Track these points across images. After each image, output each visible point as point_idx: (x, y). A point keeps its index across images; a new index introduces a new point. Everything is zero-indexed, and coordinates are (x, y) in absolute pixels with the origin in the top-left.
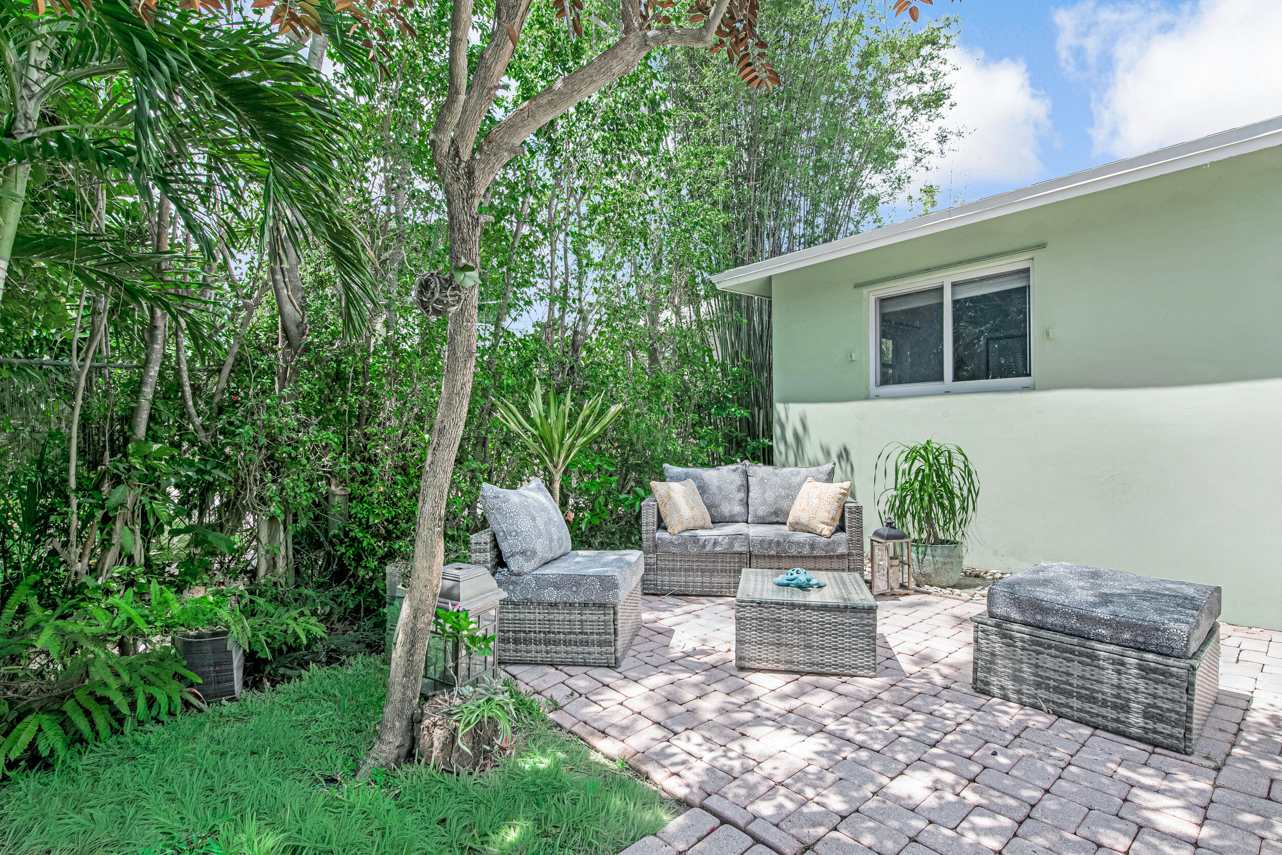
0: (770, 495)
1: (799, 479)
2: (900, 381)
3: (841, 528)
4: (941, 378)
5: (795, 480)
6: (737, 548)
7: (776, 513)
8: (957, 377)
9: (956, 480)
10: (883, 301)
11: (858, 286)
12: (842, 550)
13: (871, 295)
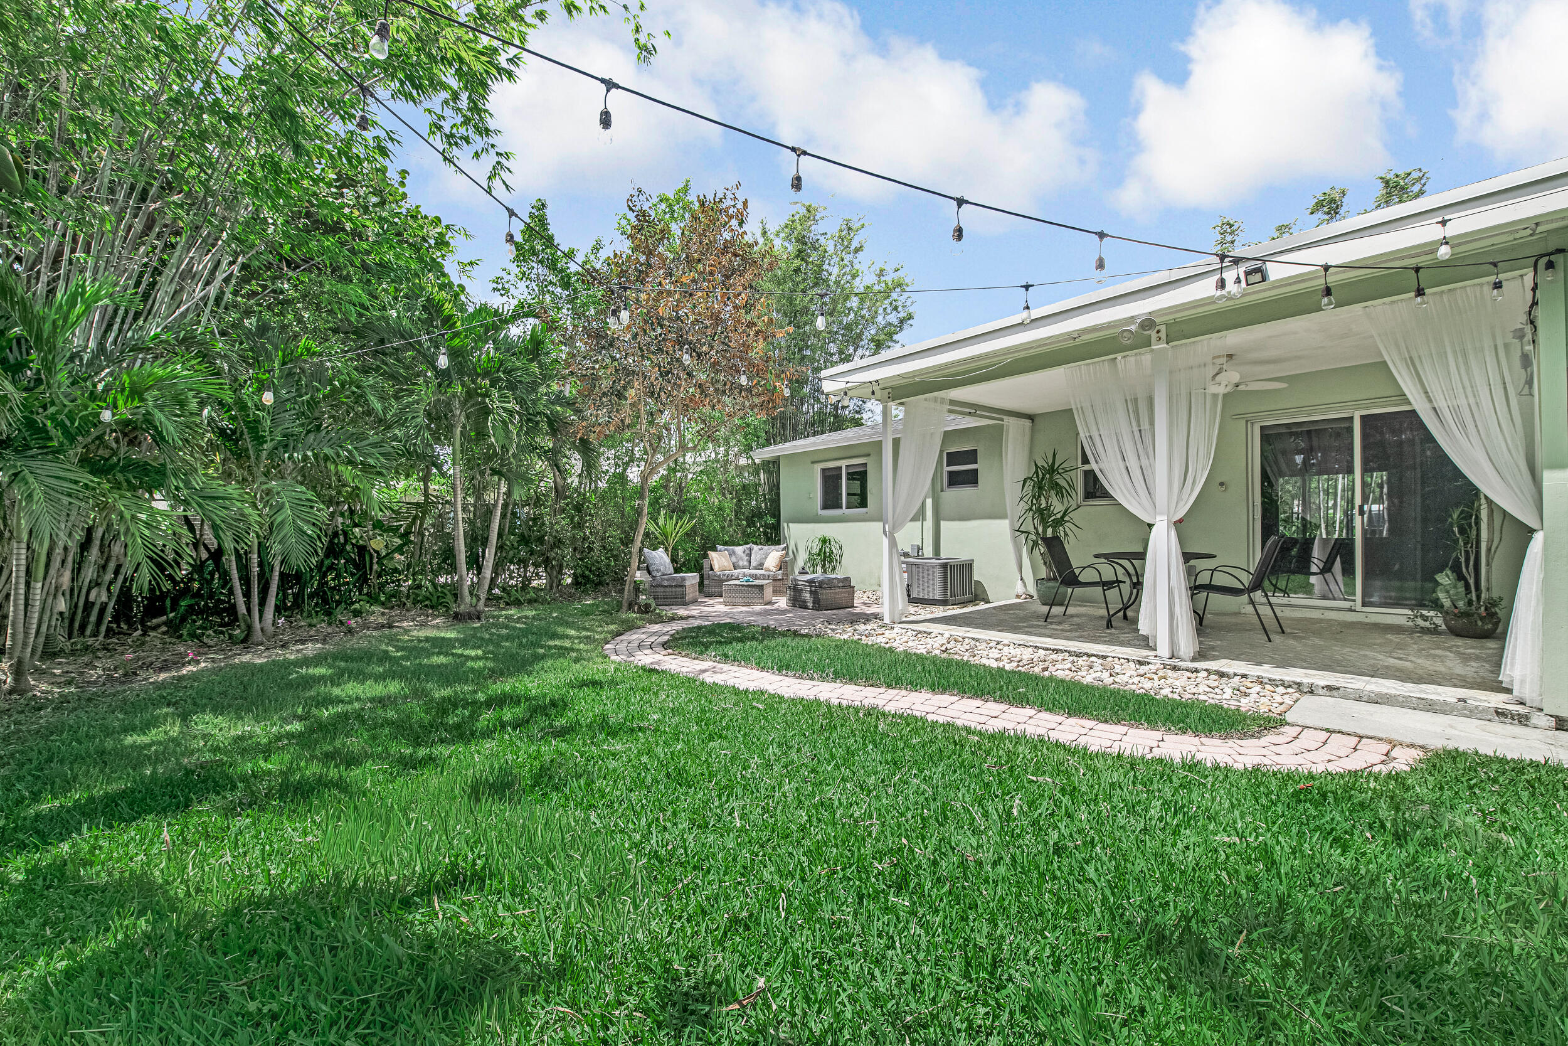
0: (758, 558)
2: (830, 507)
3: (780, 569)
4: (842, 507)
5: (769, 551)
7: (760, 565)
8: (847, 508)
10: (824, 470)
11: (812, 461)
13: (818, 468)
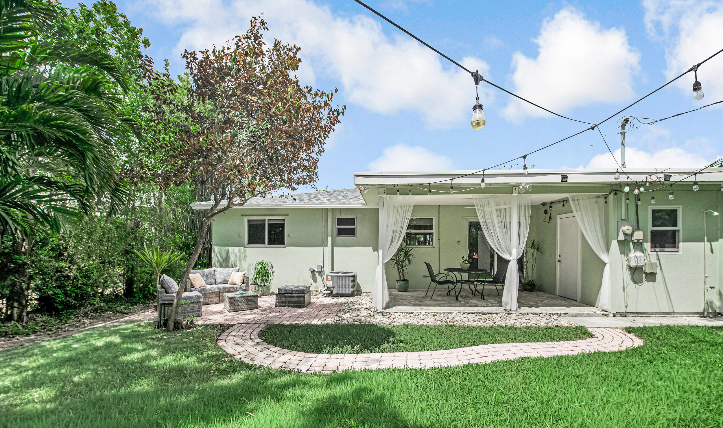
0: (222, 277)
1: (231, 271)
2: (254, 243)
3: (243, 283)
4: (265, 244)
5: (230, 272)
6: (216, 290)
7: (224, 281)
8: (269, 244)
9: (269, 270)
10: (249, 221)
11: (242, 215)
12: (244, 288)
13: (246, 219)
